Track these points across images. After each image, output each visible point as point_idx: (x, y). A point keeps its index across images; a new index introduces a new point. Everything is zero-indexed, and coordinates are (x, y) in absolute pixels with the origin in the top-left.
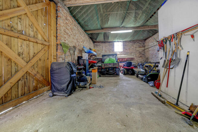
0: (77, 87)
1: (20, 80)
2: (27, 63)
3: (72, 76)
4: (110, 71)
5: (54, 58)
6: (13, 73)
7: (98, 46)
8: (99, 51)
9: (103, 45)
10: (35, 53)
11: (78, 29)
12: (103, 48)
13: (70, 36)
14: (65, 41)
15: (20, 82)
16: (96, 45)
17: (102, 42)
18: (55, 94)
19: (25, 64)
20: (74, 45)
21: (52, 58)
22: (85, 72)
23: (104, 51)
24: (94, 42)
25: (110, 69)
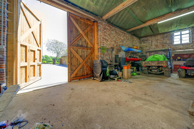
0: (109, 78)
1: (81, 68)
2: (84, 60)
3: (103, 69)
4: (153, 70)
5: (97, 58)
6: (79, 65)
7: (145, 42)
8: (147, 47)
9: (153, 38)
10: (87, 55)
11: (117, 32)
12: (153, 43)
13: (108, 40)
14: (104, 45)
15: (81, 69)
16: (142, 40)
17: (151, 36)
18: (95, 79)
19: (83, 61)
20: (112, 46)
21: (96, 57)
22: (120, 68)
23: (153, 47)
24: (140, 38)
25: (154, 67)
